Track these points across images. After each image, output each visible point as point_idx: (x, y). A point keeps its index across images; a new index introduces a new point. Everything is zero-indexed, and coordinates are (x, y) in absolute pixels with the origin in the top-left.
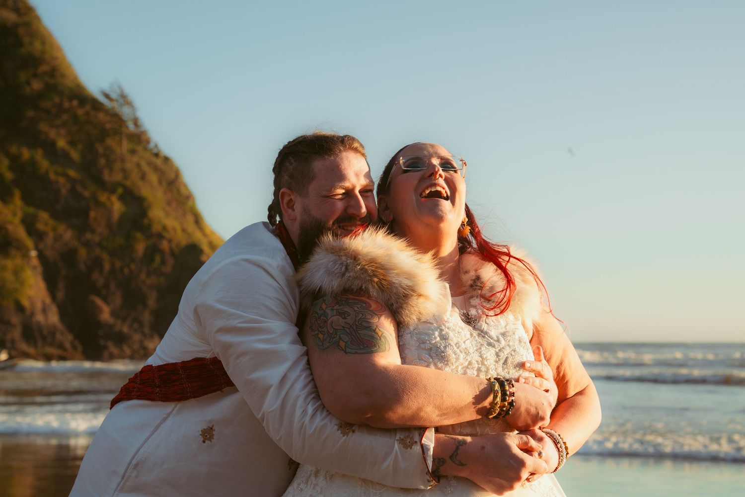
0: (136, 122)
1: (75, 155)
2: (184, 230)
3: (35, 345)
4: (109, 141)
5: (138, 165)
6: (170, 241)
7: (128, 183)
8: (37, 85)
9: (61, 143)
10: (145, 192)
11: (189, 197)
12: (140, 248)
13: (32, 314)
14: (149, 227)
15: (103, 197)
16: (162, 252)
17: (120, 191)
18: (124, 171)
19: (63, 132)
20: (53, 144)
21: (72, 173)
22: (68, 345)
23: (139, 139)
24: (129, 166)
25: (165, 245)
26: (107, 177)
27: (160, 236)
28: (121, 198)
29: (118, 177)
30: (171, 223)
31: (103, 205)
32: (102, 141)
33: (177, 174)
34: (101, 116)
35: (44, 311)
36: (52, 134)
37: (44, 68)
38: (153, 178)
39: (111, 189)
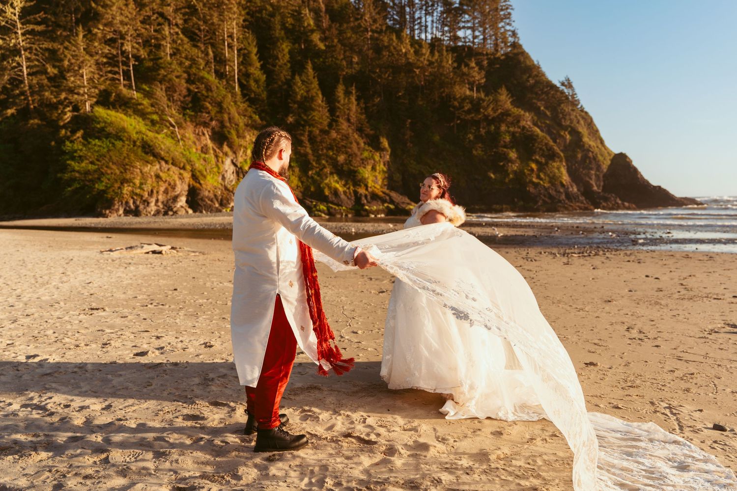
0: (573, 96)
1: (548, 113)
2: (597, 147)
3: (572, 202)
4: (562, 105)
5: (576, 117)
6: (593, 152)
7: (572, 125)
8: (532, 81)
9: (542, 108)
10: (580, 130)
11: (597, 131)
12: (579, 156)
13: (568, 188)
14: (583, 146)
15: (562, 134)
16: (589, 158)
17: (569, 129)
18: (570, 119)
19: (543, 103)
20: (539, 108)
21: (548, 122)
22: (585, 202)
23: (575, 103)
24: (572, 117)
25: (591, 154)
26: (564, 124)
27: (588, 151)
28: (570, 133)
29: (568, 123)
30: (592, 143)
31: (562, 136)
32: (559, 105)
33: (591, 119)
34: (558, 94)
35: (572, 187)
36: (539, 104)
37: (535, 73)
38: (582, 122)
39: (565, 128)
